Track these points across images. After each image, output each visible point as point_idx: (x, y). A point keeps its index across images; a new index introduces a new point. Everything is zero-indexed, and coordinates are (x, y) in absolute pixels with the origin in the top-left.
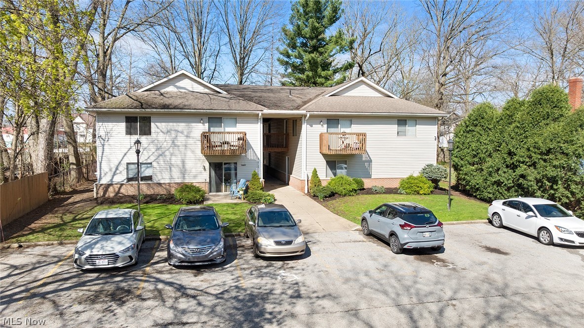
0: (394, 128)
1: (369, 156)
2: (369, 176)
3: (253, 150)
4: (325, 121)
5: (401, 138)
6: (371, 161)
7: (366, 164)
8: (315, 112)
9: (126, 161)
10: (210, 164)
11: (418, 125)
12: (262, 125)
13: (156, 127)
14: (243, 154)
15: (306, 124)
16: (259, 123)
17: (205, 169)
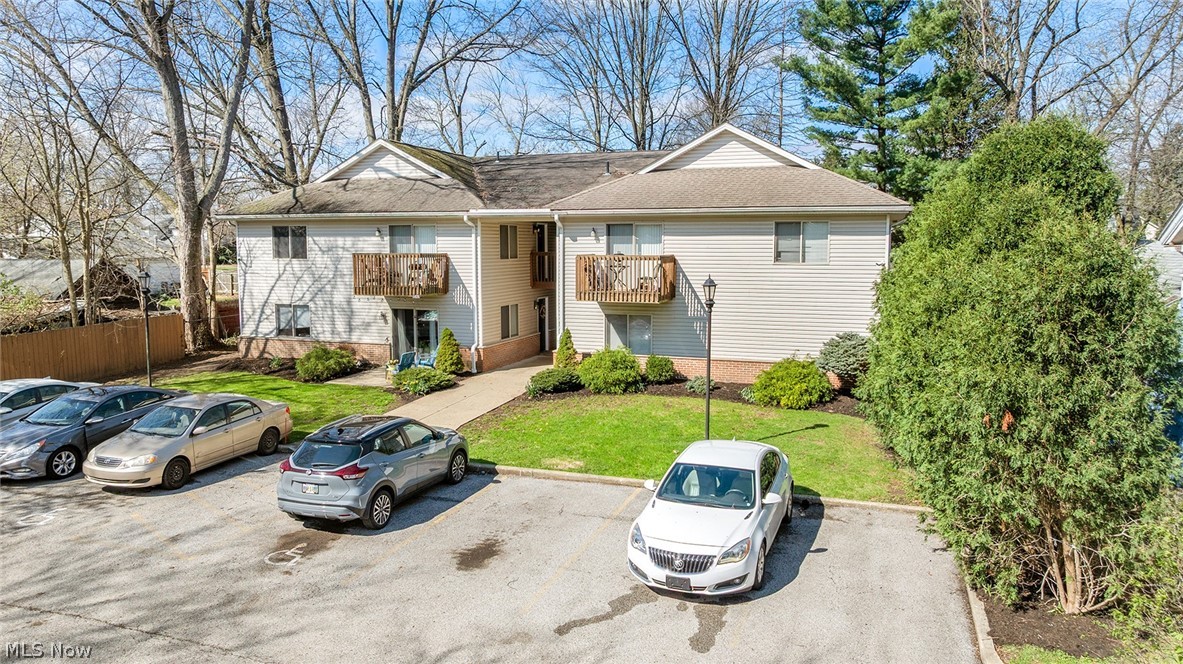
0: (765, 243)
1: (702, 307)
2: (702, 353)
3: (464, 287)
4: (603, 228)
8: (569, 212)
9: (274, 300)
10: (395, 312)
11: (832, 233)
12: (479, 238)
13: (315, 242)
14: (448, 295)
15: (561, 236)
16: (473, 235)
17: (386, 321)
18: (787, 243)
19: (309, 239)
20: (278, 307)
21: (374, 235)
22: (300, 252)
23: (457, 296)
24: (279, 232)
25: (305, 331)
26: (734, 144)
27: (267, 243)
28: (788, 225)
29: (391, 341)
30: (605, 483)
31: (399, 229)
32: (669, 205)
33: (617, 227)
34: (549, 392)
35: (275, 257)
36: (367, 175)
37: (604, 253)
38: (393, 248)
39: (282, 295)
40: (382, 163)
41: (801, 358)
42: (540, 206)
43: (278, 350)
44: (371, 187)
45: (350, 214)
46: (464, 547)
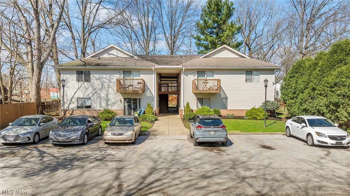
0: (243, 77)
1: (226, 95)
2: (225, 108)
3: (150, 90)
4: (196, 72)
5: (249, 84)
6: (227, 98)
7: (224, 100)
9: (76, 96)
10: (125, 99)
13: (94, 77)
14: (144, 93)
15: (183, 74)
16: (154, 74)
18: (249, 77)
20: (78, 98)
21: (118, 74)
22: (88, 80)
23: (147, 93)
24: (79, 73)
25: (89, 107)
27: (74, 77)
28: (249, 72)
29: (123, 109)
31: (127, 72)
35: (77, 81)
38: (124, 77)
39: (80, 94)
42: (178, 65)
45: (111, 67)
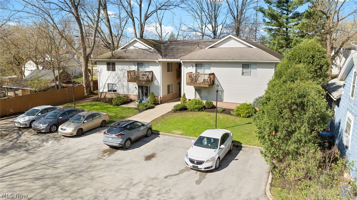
0: (240, 70)
1: (222, 87)
2: (222, 101)
3: (157, 80)
4: (195, 65)
5: (245, 77)
6: (223, 91)
7: (220, 93)
8: (185, 60)
9: (108, 82)
10: (139, 86)
11: (258, 68)
12: (161, 67)
13: (118, 67)
14: (153, 82)
15: (183, 67)
16: (159, 66)
17: (136, 89)
18: (245, 70)
19: (116, 66)
20: (108, 84)
21: (133, 65)
22: (114, 70)
23: (155, 83)
24: (108, 64)
25: (115, 91)
26: (233, 40)
27: (105, 67)
28: (246, 65)
29: (138, 94)
30: (187, 138)
31: (140, 64)
32: (212, 59)
33: (198, 65)
34: (178, 110)
35: (107, 70)
36: (131, 48)
37: (195, 73)
38: (138, 70)
39: (110, 81)
40: (136, 45)
41: (248, 103)
42: (177, 58)
43: (109, 96)
44: (132, 52)
45: (127, 60)
46: (147, 155)
